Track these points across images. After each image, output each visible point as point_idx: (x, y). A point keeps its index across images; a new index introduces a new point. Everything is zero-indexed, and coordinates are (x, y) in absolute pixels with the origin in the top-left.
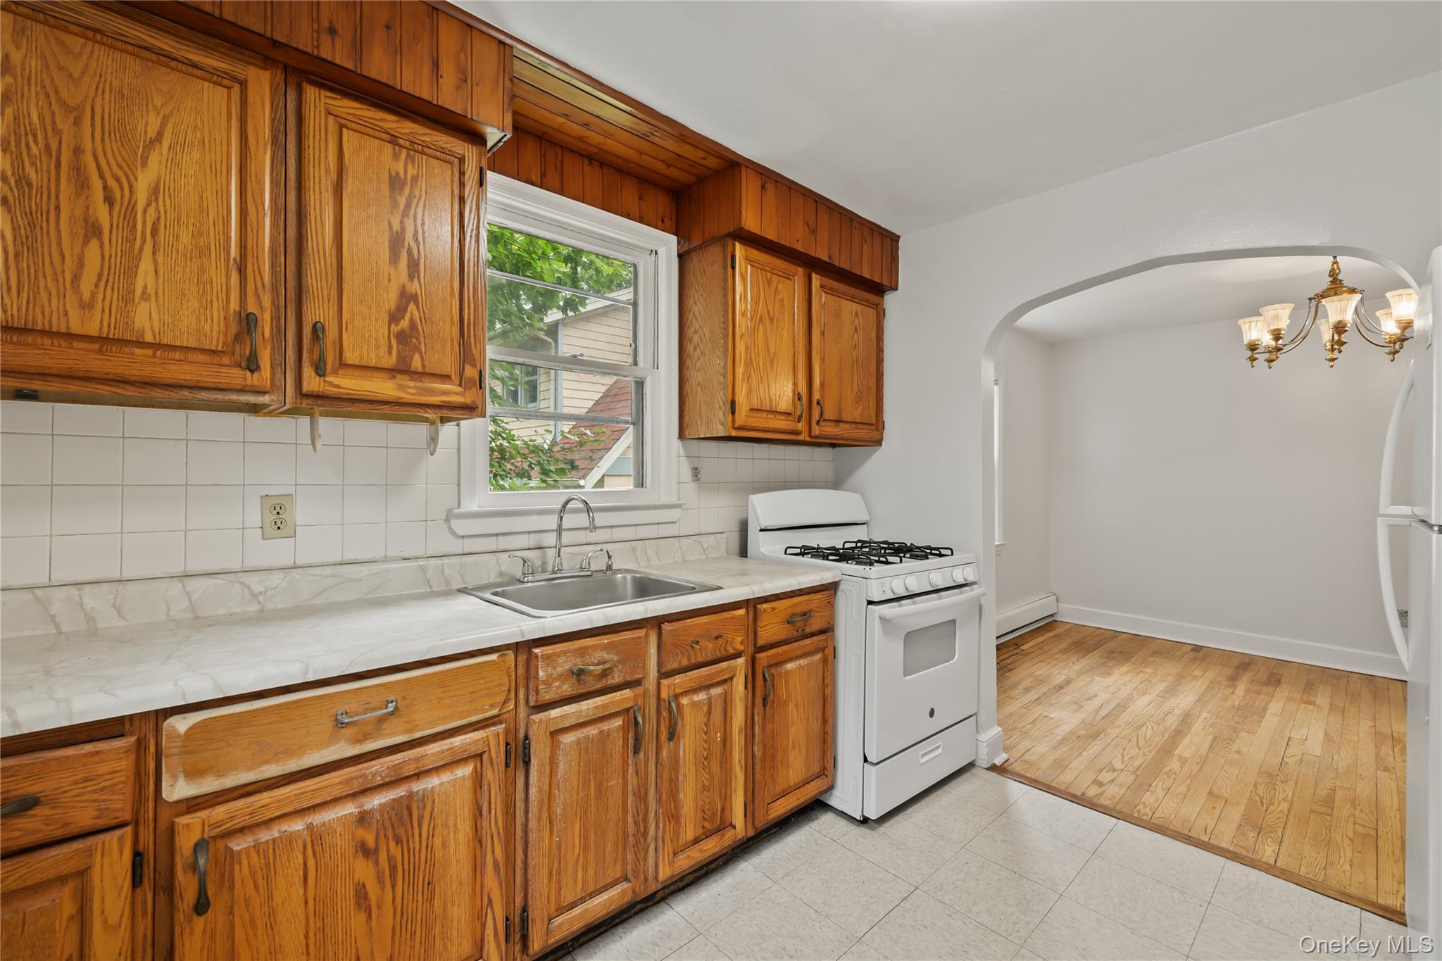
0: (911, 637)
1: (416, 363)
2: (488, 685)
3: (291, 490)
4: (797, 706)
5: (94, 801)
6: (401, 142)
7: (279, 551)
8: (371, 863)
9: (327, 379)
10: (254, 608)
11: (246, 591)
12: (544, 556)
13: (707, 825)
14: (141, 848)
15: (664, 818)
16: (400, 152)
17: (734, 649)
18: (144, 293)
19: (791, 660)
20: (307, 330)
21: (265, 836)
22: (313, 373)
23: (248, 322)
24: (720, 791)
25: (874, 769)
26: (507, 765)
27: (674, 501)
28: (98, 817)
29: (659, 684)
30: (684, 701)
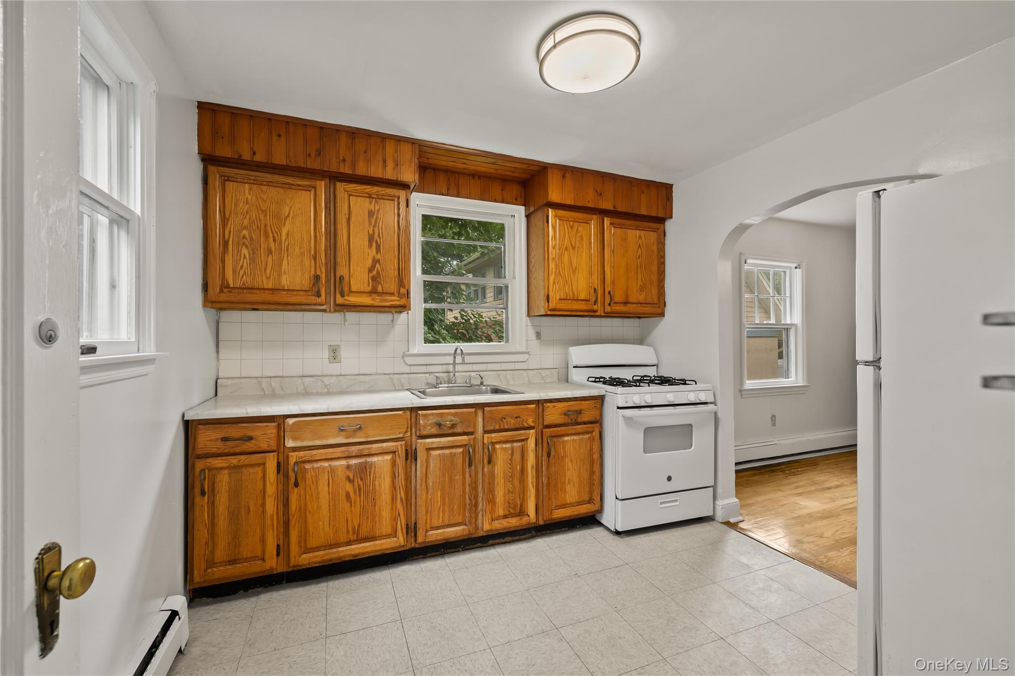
0: (649, 431)
1: (380, 289)
2: (398, 424)
3: (339, 343)
4: (571, 461)
5: (267, 441)
6: (373, 196)
7: (335, 368)
8: (351, 485)
9: (345, 298)
10: (326, 391)
11: (323, 384)
12: (449, 376)
13: (511, 510)
14: (279, 461)
15: (486, 500)
16: (372, 200)
17: (528, 424)
18: (284, 272)
19: (568, 435)
20: (338, 279)
21: (316, 465)
22: (340, 296)
23: (317, 278)
24: (520, 496)
25: (620, 502)
26: (406, 460)
27: (524, 350)
28: (268, 447)
29: (483, 436)
30: (498, 446)
